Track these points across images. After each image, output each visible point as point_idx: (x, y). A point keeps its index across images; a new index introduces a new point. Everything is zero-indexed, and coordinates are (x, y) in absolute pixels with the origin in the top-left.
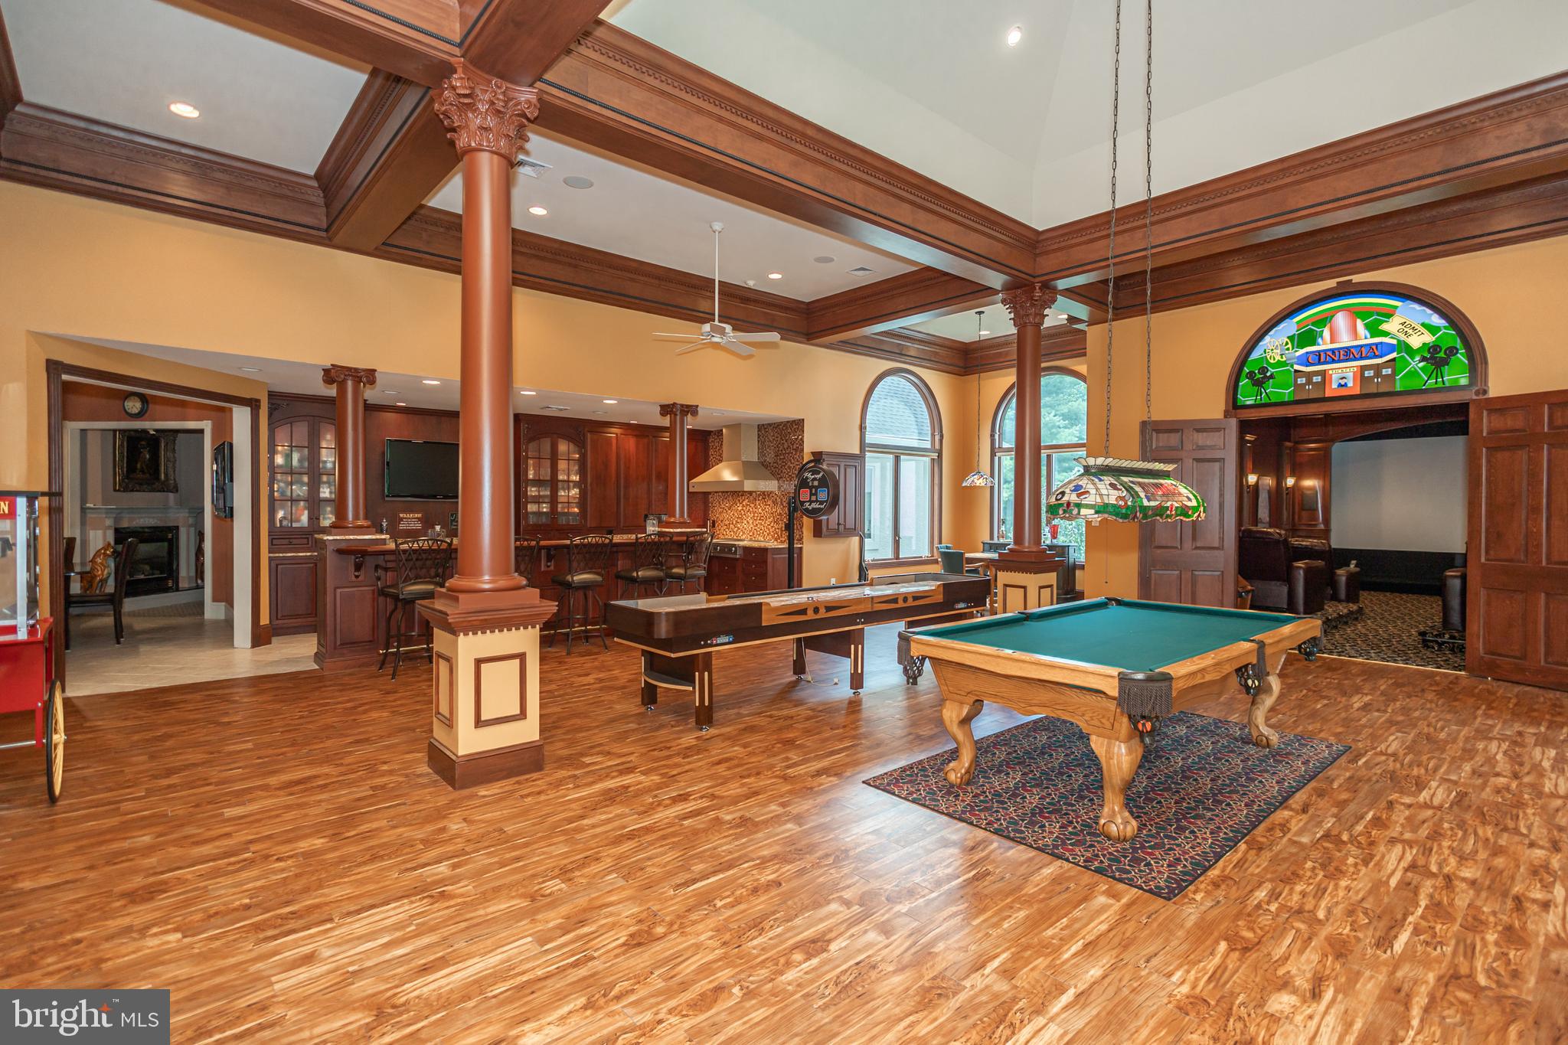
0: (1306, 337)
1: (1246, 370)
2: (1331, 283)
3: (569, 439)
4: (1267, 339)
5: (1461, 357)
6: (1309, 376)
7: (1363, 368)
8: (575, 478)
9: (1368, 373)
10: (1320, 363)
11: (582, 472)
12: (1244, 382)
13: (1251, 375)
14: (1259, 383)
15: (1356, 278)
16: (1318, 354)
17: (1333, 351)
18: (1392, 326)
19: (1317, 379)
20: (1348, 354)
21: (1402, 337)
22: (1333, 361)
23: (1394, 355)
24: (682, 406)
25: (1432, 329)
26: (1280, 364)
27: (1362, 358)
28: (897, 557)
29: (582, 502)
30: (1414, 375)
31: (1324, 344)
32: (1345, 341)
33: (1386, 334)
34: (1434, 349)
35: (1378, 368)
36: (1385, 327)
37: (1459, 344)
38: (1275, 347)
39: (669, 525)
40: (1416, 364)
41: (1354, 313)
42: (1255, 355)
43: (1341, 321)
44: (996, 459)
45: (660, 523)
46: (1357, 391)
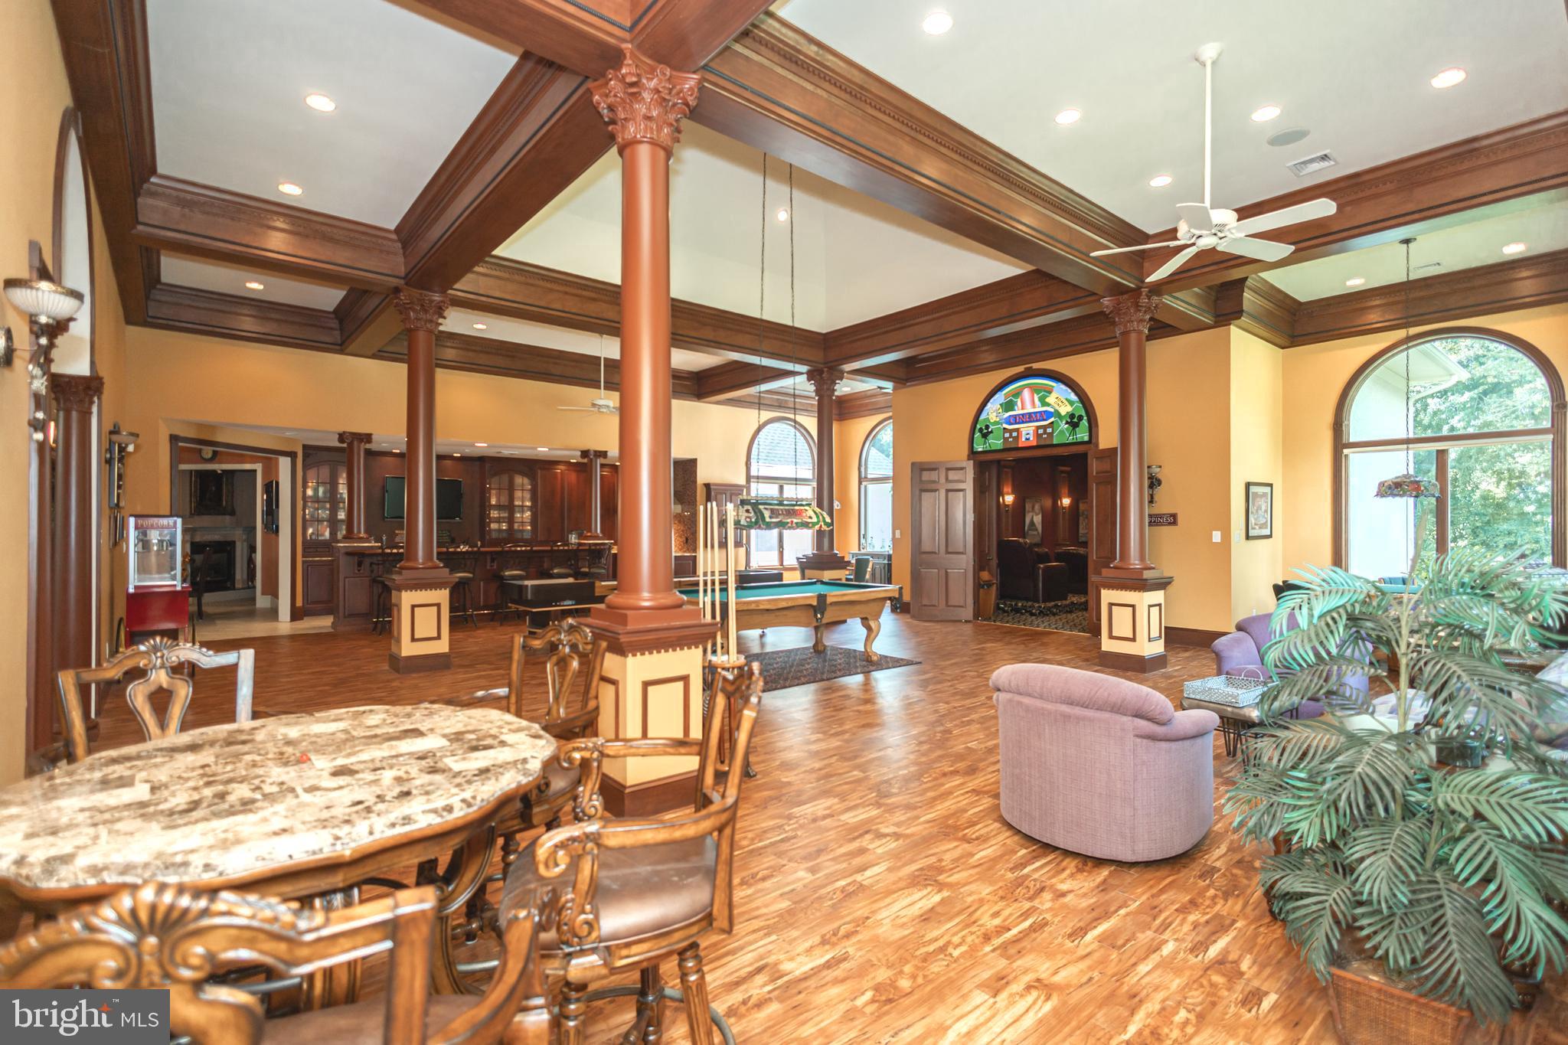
0: (1008, 406)
1: (978, 427)
2: (1021, 369)
3: (524, 474)
4: (989, 405)
5: (1085, 422)
6: (1011, 431)
7: (1038, 428)
8: (528, 504)
9: (1041, 431)
10: (1016, 423)
11: (534, 499)
12: (977, 435)
13: (981, 430)
14: (985, 436)
15: (1035, 366)
16: (1015, 416)
17: (1023, 415)
18: (1051, 399)
19: (1015, 434)
20: (1029, 418)
21: (1057, 408)
22: (1023, 422)
23: (1052, 419)
24: (595, 452)
25: (1071, 403)
26: (996, 423)
27: (1037, 421)
28: (782, 565)
29: (534, 521)
30: (1062, 434)
31: (1018, 411)
32: (1029, 409)
33: (1048, 405)
34: (1072, 416)
35: (1045, 427)
36: (1048, 400)
37: (1084, 414)
38: (993, 412)
39: (587, 538)
40: (1063, 426)
41: (1034, 389)
42: (982, 417)
43: (1026, 393)
44: (863, 487)
45: (580, 536)
46: (1035, 444)
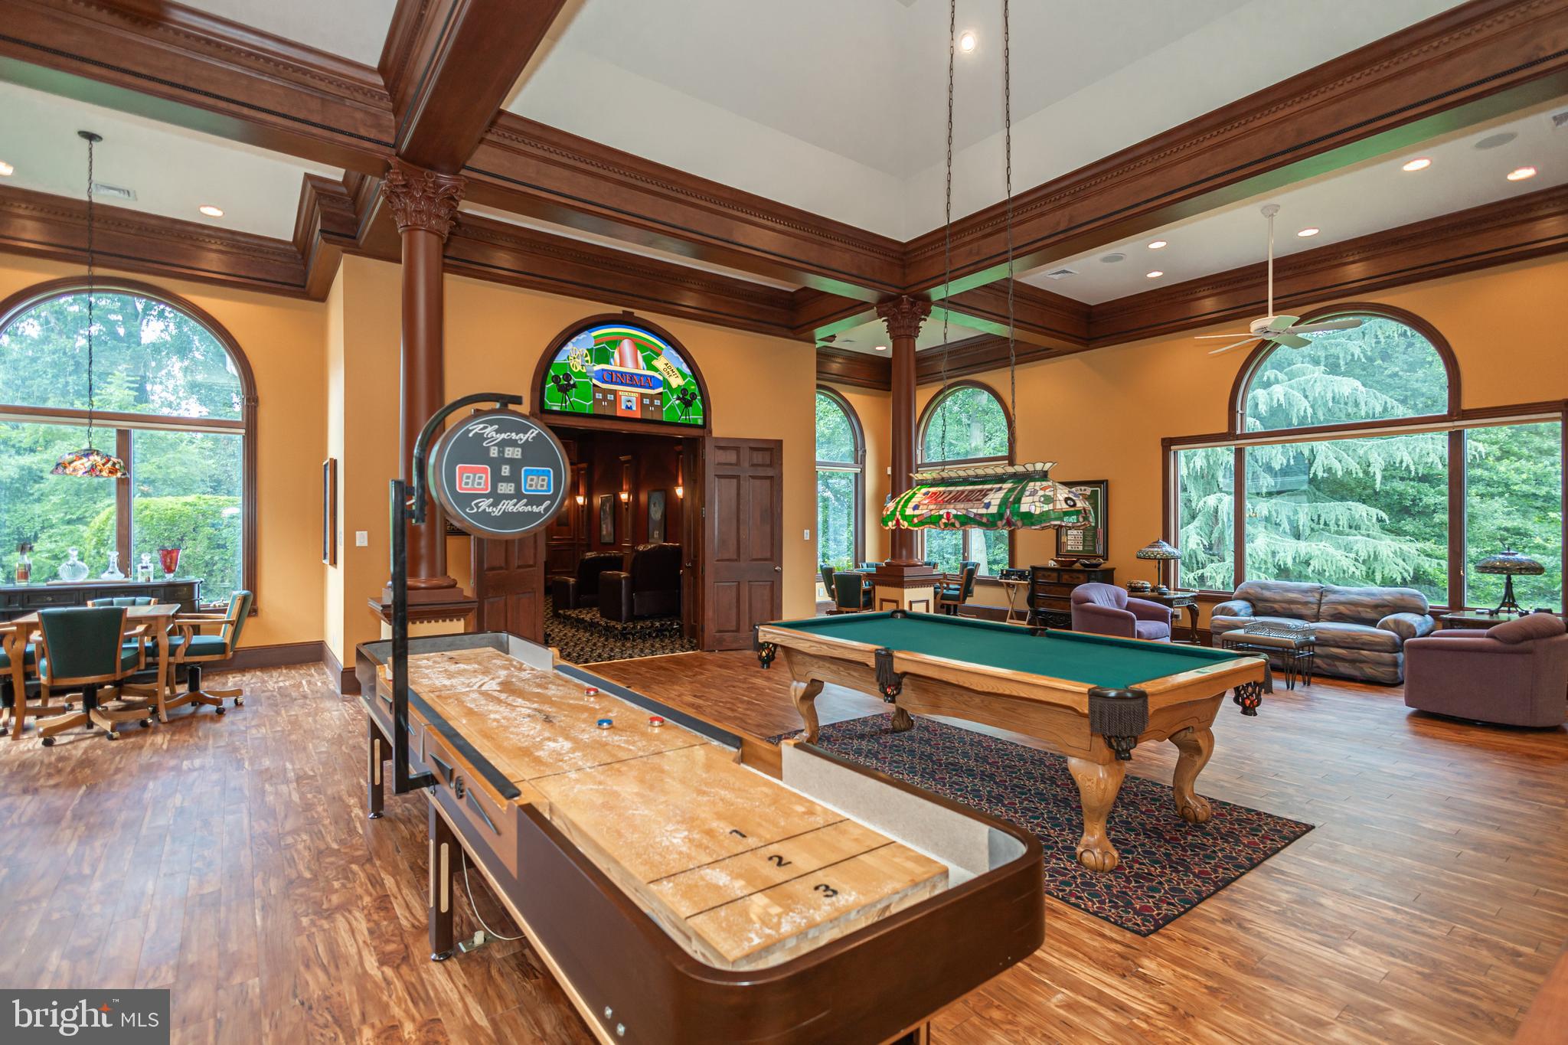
0: (601, 354)
1: (552, 373)
2: (618, 310)
4: (570, 346)
5: (698, 402)
6: (605, 392)
7: (643, 396)
9: (646, 401)
10: (612, 382)
12: (550, 385)
13: (556, 379)
14: (564, 389)
15: (638, 313)
16: (611, 373)
17: (622, 373)
18: (660, 363)
19: (610, 397)
20: (631, 380)
21: (667, 377)
22: (622, 384)
23: (660, 390)
25: (684, 376)
26: (580, 374)
27: (641, 386)
30: (672, 410)
31: (614, 367)
32: (630, 368)
33: (656, 370)
34: (684, 391)
35: (652, 397)
36: (655, 363)
37: (697, 392)
38: (576, 355)
40: (674, 401)
41: (637, 344)
42: (560, 359)
43: (626, 345)
46: (639, 416)
